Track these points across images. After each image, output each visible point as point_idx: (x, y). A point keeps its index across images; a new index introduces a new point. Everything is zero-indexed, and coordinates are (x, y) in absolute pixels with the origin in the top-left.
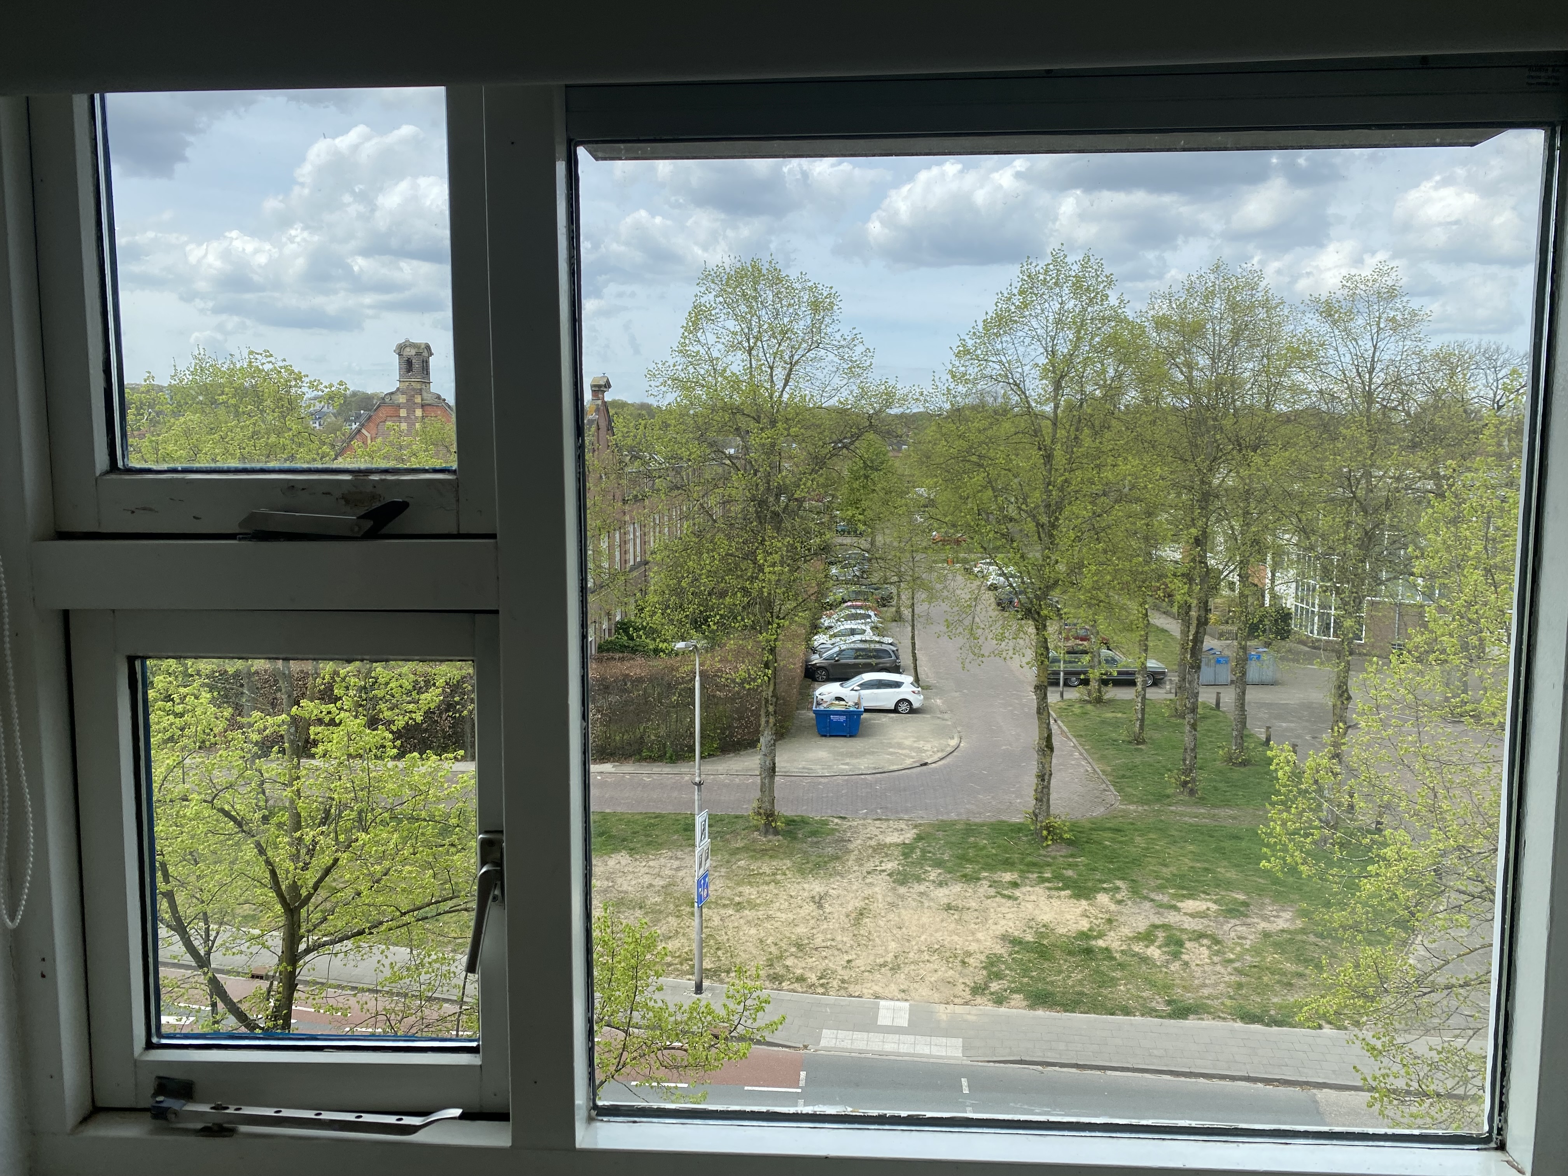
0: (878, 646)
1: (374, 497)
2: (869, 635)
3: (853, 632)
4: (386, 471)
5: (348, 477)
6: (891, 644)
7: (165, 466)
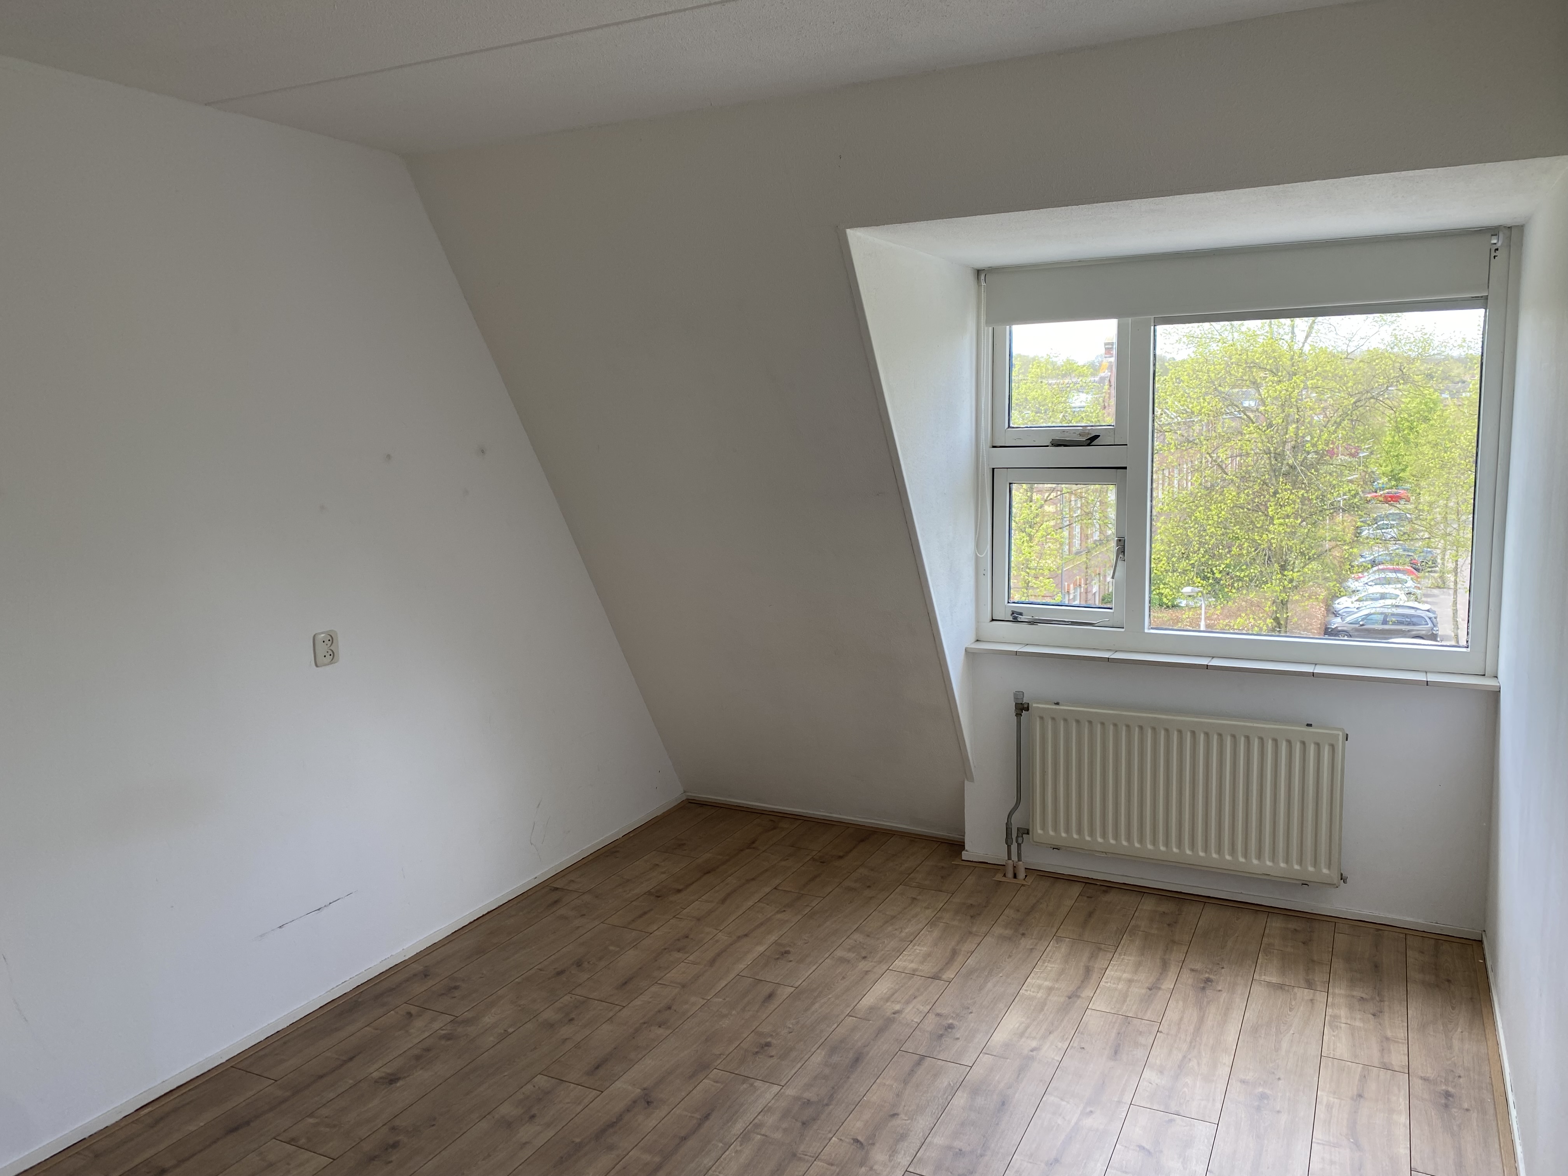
0: (1412, 612)
1: (1089, 434)
2: (1403, 599)
3: (1383, 596)
4: (1092, 426)
5: (1081, 428)
6: (1428, 611)
7: (1024, 426)
